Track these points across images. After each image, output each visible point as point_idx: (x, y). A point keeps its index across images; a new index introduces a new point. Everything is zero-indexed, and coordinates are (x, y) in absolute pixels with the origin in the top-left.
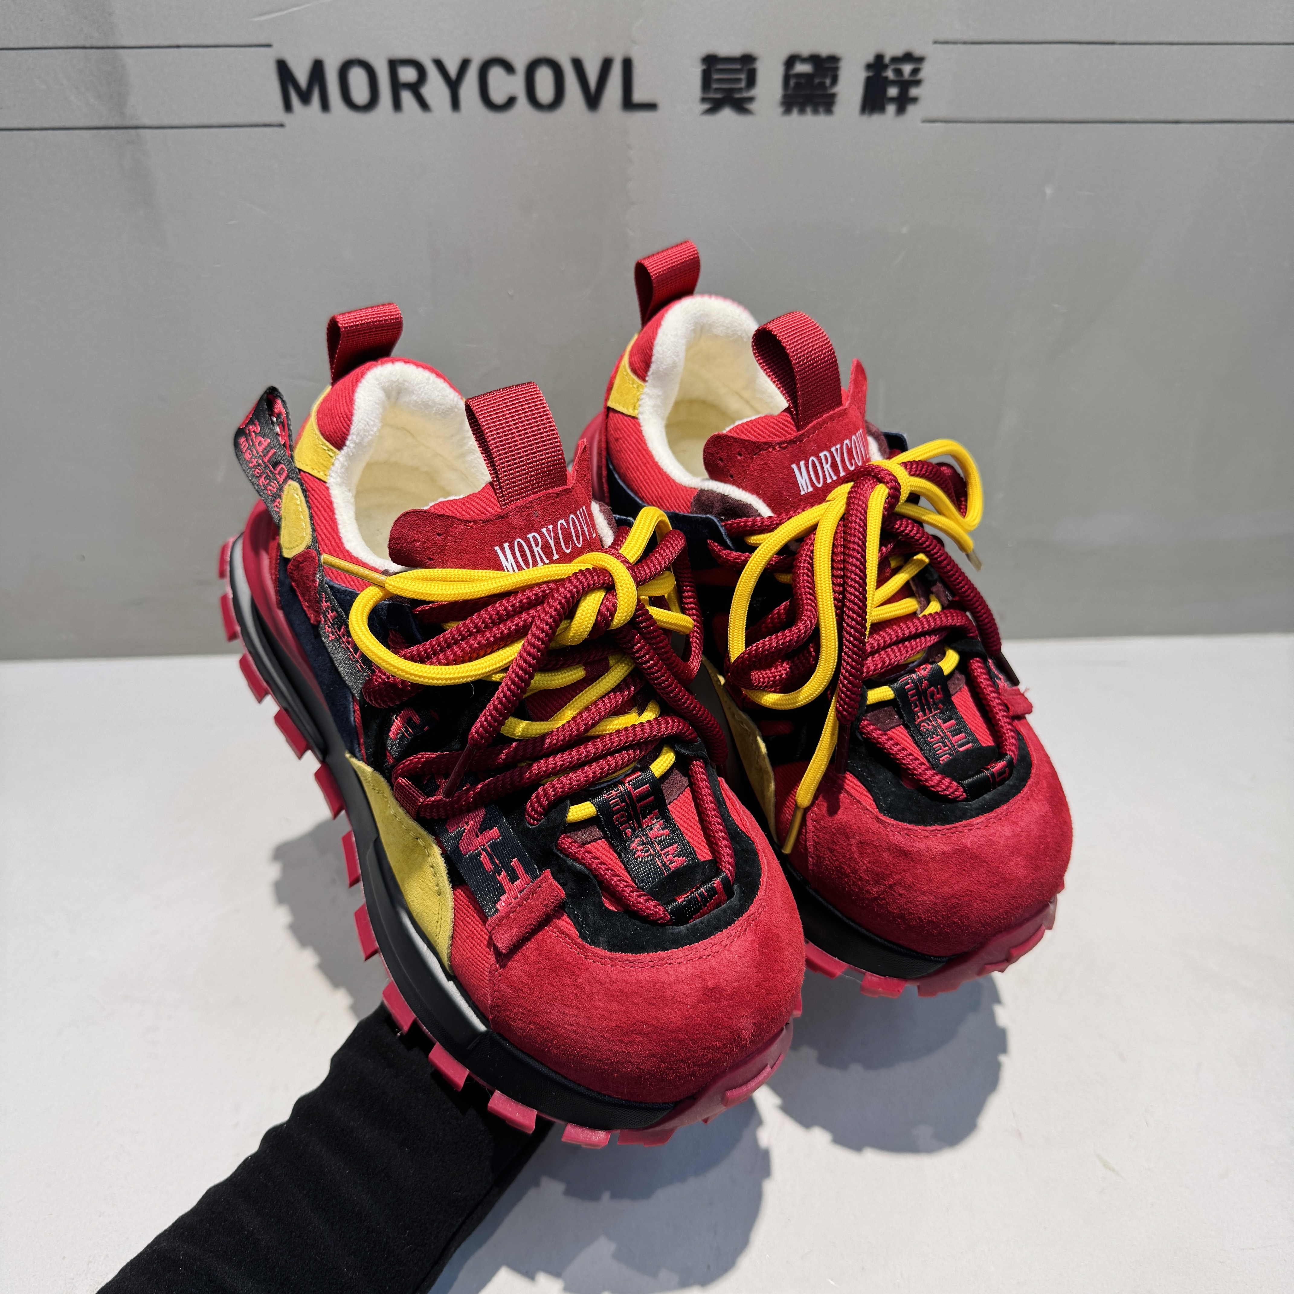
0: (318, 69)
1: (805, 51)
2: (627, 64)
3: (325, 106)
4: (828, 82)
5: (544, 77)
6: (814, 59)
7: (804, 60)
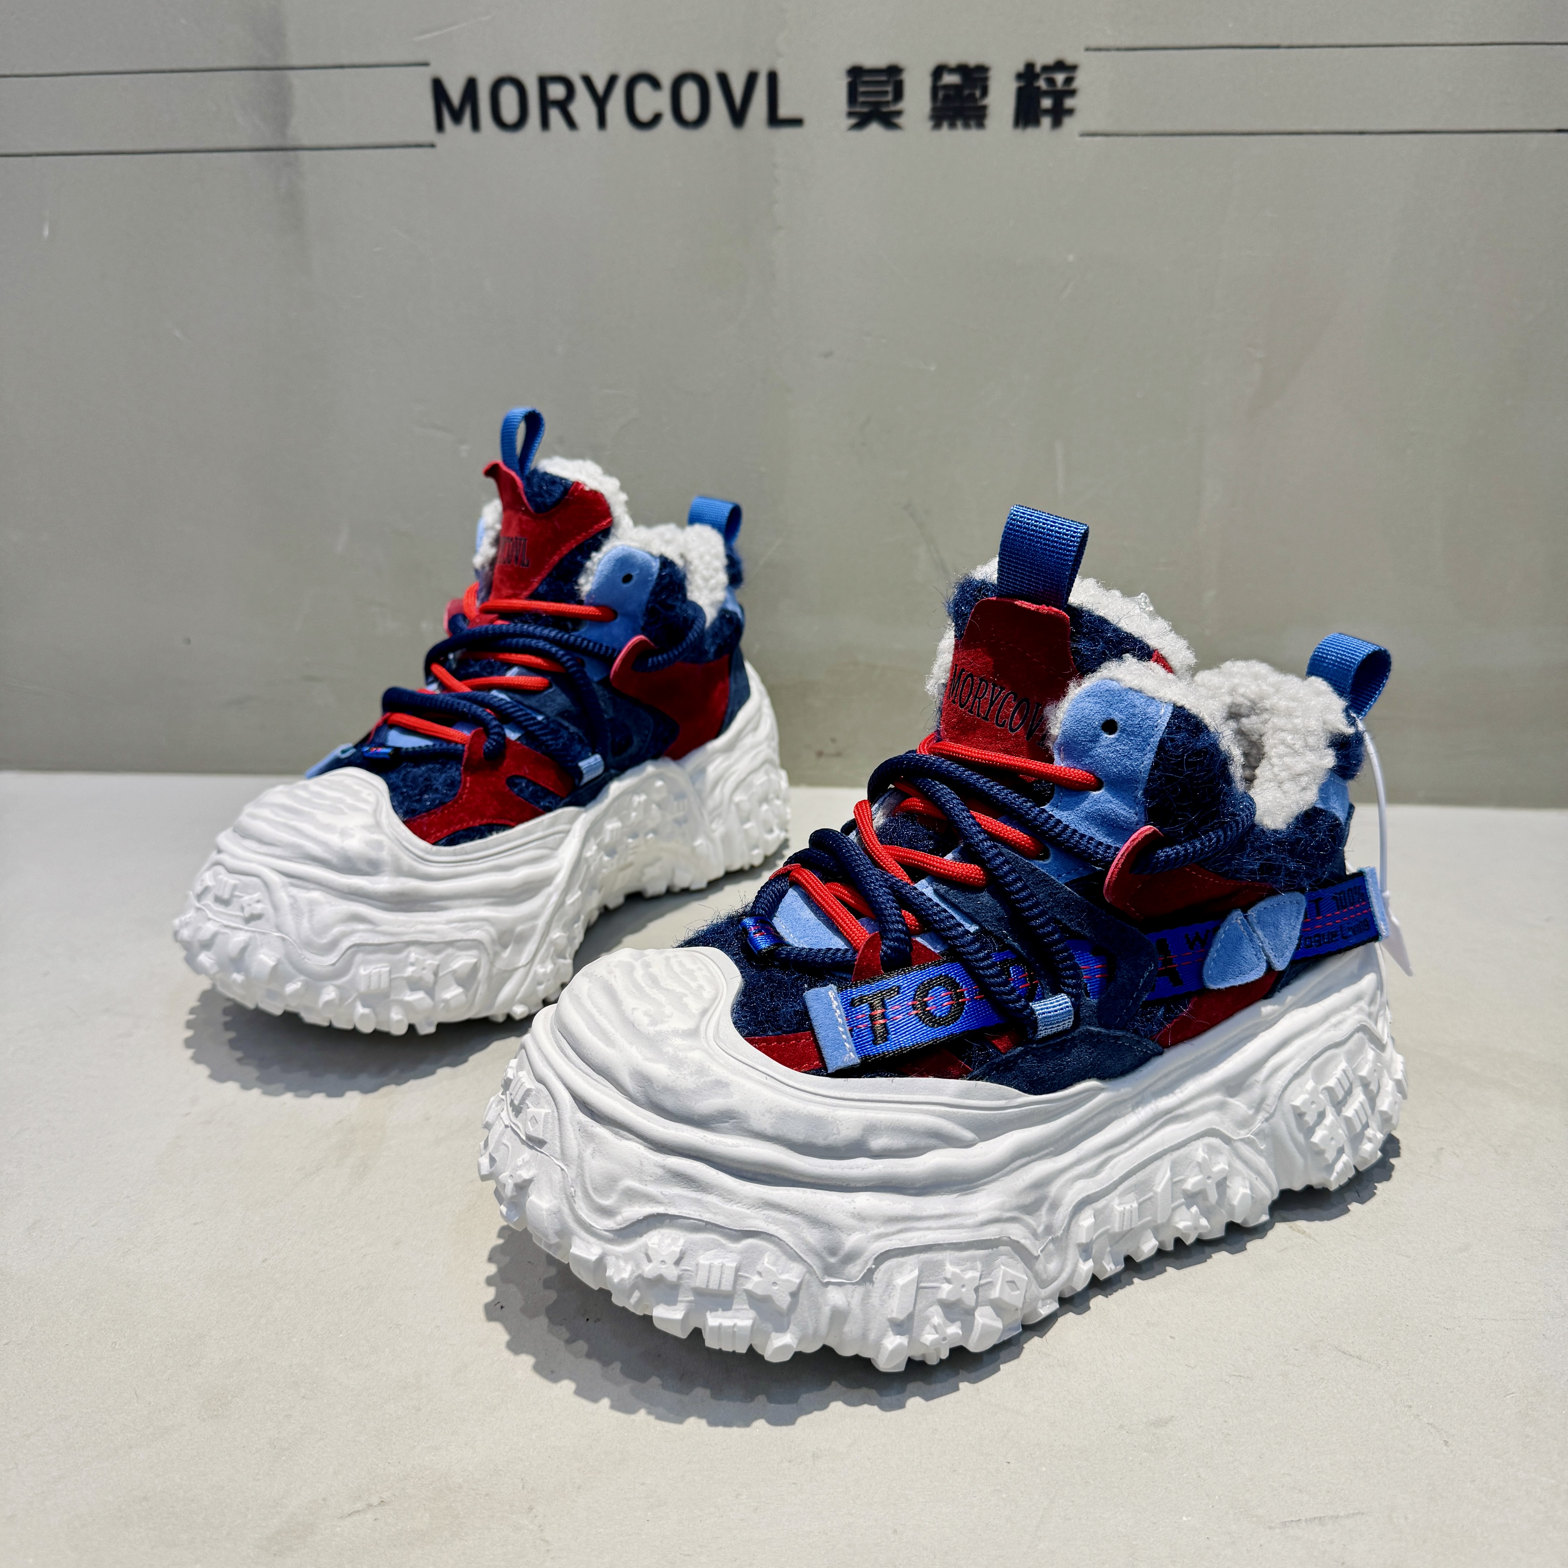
0: (471, 86)
1: (953, 62)
2: (773, 78)
3: (476, 125)
4: (978, 93)
5: (690, 93)
6: (962, 69)
7: (952, 71)
